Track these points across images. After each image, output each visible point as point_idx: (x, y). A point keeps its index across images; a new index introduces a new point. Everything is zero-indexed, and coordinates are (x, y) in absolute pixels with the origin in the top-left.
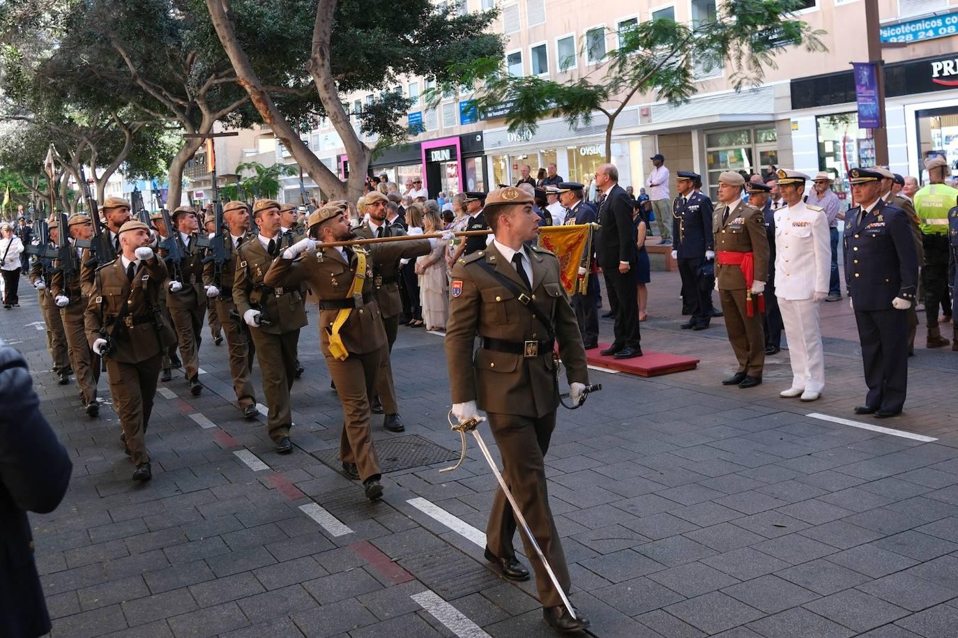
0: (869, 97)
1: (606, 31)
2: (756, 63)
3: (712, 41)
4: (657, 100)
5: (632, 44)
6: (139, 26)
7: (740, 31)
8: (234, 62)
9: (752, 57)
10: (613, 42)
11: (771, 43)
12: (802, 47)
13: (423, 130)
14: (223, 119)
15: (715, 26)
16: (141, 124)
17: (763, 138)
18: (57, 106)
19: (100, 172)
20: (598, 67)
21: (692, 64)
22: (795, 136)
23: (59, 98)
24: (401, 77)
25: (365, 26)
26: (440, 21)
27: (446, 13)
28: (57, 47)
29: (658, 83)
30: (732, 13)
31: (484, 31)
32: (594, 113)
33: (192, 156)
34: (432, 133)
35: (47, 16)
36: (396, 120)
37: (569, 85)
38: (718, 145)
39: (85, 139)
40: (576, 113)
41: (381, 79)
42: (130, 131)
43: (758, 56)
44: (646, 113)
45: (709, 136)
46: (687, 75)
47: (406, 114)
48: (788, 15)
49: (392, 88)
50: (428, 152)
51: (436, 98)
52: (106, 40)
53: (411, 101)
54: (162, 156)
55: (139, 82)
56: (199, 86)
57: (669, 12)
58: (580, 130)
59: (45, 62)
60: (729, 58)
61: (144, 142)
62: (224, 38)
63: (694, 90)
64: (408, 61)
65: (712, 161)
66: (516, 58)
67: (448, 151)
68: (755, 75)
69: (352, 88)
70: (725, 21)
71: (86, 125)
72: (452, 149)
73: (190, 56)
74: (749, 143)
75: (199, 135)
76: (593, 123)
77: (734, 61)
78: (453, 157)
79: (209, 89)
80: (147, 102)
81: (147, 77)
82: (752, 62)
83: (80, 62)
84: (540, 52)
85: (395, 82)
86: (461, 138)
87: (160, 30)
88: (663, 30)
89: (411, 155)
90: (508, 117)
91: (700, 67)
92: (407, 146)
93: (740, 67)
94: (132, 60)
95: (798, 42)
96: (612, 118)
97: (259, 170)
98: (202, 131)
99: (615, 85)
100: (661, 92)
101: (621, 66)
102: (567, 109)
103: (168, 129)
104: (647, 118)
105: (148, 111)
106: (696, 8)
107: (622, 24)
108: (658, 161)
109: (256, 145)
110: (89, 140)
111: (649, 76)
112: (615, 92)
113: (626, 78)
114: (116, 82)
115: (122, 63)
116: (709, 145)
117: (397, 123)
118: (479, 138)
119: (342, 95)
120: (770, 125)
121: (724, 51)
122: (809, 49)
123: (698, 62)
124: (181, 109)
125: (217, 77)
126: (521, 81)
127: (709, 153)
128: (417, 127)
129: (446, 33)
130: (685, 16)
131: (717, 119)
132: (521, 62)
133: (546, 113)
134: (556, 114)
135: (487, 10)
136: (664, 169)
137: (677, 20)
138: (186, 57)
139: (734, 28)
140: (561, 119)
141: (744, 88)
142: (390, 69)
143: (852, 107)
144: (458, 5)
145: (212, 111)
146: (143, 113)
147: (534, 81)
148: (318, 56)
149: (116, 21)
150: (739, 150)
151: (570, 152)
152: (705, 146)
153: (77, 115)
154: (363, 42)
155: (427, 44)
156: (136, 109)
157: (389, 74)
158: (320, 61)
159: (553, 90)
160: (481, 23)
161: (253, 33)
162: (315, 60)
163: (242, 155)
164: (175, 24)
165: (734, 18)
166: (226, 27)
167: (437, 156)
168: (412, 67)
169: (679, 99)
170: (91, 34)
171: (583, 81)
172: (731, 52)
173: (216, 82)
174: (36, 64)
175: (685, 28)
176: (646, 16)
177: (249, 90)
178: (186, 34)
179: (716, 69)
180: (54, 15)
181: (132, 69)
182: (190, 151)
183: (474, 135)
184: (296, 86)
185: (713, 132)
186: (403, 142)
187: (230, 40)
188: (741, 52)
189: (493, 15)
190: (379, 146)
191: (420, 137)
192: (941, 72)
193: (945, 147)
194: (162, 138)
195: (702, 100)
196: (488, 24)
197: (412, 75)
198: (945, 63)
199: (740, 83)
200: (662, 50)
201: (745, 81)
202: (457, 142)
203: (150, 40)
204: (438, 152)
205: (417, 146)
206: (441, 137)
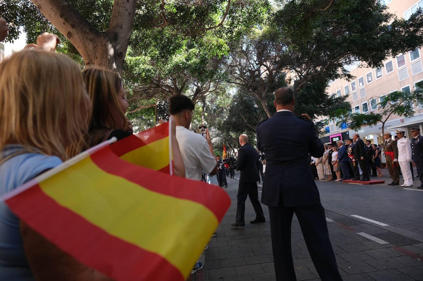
6: (247, 110)
10: (379, 101)
13: (329, 132)
18: (228, 132)
23: (228, 130)
26: (331, 99)
31: (345, 101)
34: (333, 133)
35: (225, 110)
36: (320, 130)
39: (235, 141)
44: (402, 121)
47: (323, 128)
50: (332, 139)
52: (239, 115)
55: (248, 124)
57: (408, 88)
59: (224, 121)
62: (266, 111)
64: (321, 112)
66: (358, 108)
67: (338, 138)
71: (235, 137)
72: (339, 137)
73: (260, 117)
84: (365, 105)
85: (318, 119)
86: (342, 134)
87: (252, 110)
89: (327, 140)
92: (325, 138)
94: (246, 119)
96: (383, 124)
99: (385, 113)
102: (369, 123)
104: (403, 123)
106: (416, 86)
111: (395, 109)
112: (385, 115)
113: (388, 111)
114: (242, 125)
115: (243, 120)
117: (321, 130)
118: (347, 133)
128: (327, 131)
129: (333, 103)
133: (363, 124)
134: (366, 124)
135: (345, 95)
138: (259, 117)
142: (315, 115)
146: (249, 133)
149: (241, 109)
160: (343, 99)
164: (256, 108)
166: (267, 108)
167: (335, 140)
168: (322, 114)
169: (409, 116)
170: (235, 114)
178: (258, 111)
180: (227, 110)
181: (246, 121)
183: (346, 132)
186: (323, 136)
187: (268, 112)
189: (347, 96)
191: (329, 134)
196: (346, 99)
197: (323, 116)
202: (341, 135)
203: (250, 113)
204: (335, 138)
205: (329, 137)
206: (335, 134)
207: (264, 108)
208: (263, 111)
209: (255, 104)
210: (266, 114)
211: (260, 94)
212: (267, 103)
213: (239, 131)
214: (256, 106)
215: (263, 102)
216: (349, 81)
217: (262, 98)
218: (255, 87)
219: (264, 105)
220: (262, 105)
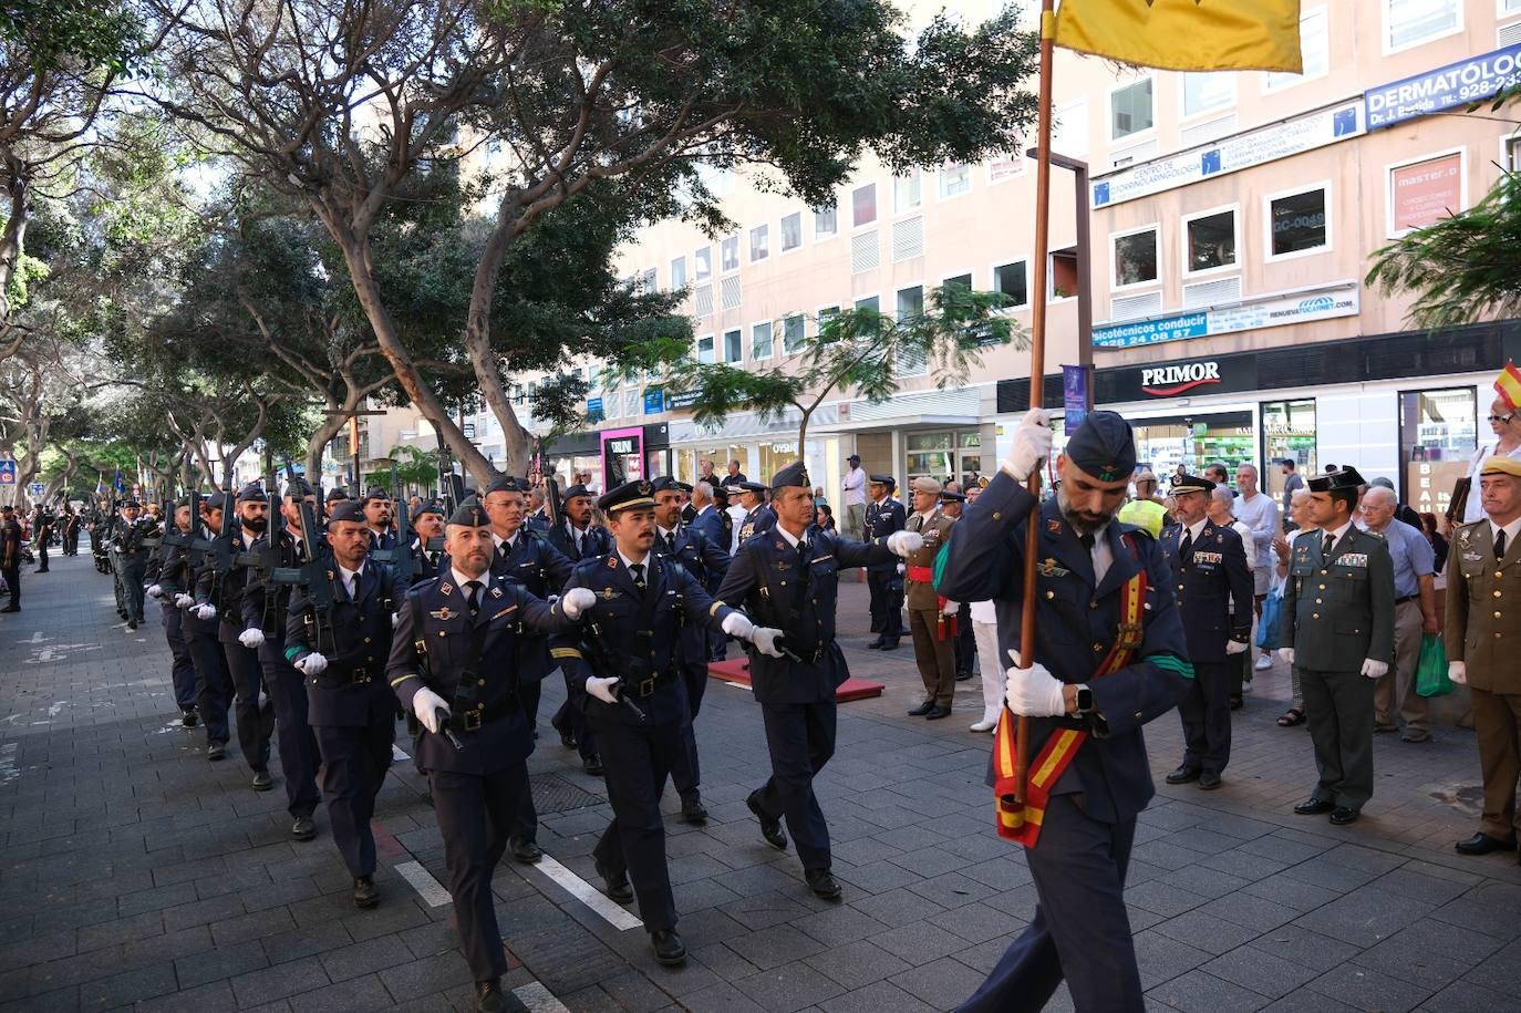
0: (1078, 403)
1: (805, 318)
2: (962, 360)
3: (915, 335)
4: (857, 396)
5: (831, 334)
6: (273, 281)
7: (947, 325)
8: (377, 329)
9: (957, 354)
10: (812, 330)
11: (979, 341)
12: (1011, 346)
13: (602, 418)
14: (374, 395)
15: (921, 319)
16: (277, 396)
17: (967, 443)
18: (173, 370)
19: (228, 449)
20: (791, 357)
21: (895, 359)
22: (999, 441)
23: (177, 361)
24: (578, 359)
25: (538, 297)
26: (624, 298)
27: (631, 289)
28: (176, 302)
29: (858, 377)
30: (939, 305)
31: (673, 312)
32: (788, 408)
33: (333, 437)
34: (614, 422)
35: (157, 264)
36: (572, 405)
37: (758, 375)
38: (919, 448)
39: (211, 412)
40: (768, 407)
41: (554, 359)
42: (265, 404)
43: (964, 353)
44: (845, 410)
45: (910, 438)
46: (888, 370)
47: (583, 399)
48: (998, 311)
49: (568, 371)
50: (608, 442)
51: (615, 380)
52: (233, 297)
53: (591, 385)
54: (305, 434)
55: (273, 348)
56: (345, 357)
57: (874, 301)
58: (772, 425)
59: (158, 319)
60: (934, 354)
61: (283, 418)
62: (365, 300)
63: (896, 388)
64: (585, 341)
65: (912, 465)
66: (707, 344)
67: (629, 442)
68: (959, 372)
69: (523, 368)
70: (931, 313)
71: (214, 395)
72: (634, 440)
73: (334, 321)
74: (952, 447)
75: (341, 412)
76: (787, 419)
77: (938, 357)
78: (635, 449)
79: (357, 360)
80: (284, 372)
81: (285, 343)
82: (957, 360)
83: (202, 322)
84: (734, 338)
85: (570, 364)
86: (645, 428)
87: (297, 288)
88: (866, 320)
89: (589, 444)
90: (692, 408)
91: (903, 362)
92: (583, 437)
93: (944, 364)
94: (265, 321)
95: (1007, 341)
96: (807, 413)
97: (416, 455)
98: (347, 407)
99: (813, 376)
100: (860, 388)
101: (817, 356)
102: (758, 402)
103: (312, 403)
104: (844, 416)
105: (284, 382)
106: (902, 300)
107: (823, 313)
108: (854, 462)
109: (415, 427)
110: (215, 412)
111: (849, 370)
112: (812, 385)
113: (823, 371)
114: (248, 348)
115: (255, 326)
116: (910, 448)
117: (574, 409)
118: (664, 430)
119: (513, 376)
120: (974, 428)
121: (928, 345)
122: (1018, 349)
123: (900, 357)
124: (324, 381)
125: (366, 347)
126: (707, 368)
127: (910, 456)
128: (596, 414)
129: (630, 311)
130: (890, 308)
131: (919, 420)
132: (712, 348)
133: (736, 404)
134: (746, 406)
135: (677, 289)
136: (859, 471)
137: (881, 311)
138: (330, 323)
139: (940, 321)
140: (751, 412)
141: (949, 387)
142: (565, 349)
143: (1060, 413)
144: (645, 281)
145: (359, 385)
146: (279, 384)
147: (724, 369)
148: (475, 327)
149: (246, 274)
150: (942, 455)
151: (762, 449)
152: (906, 448)
153: (199, 381)
154: (535, 316)
155: (609, 323)
156: (270, 380)
157: (563, 354)
158: (477, 333)
159: (743, 380)
160: (670, 302)
161: (407, 297)
162: (471, 331)
163: (400, 437)
164: (319, 282)
165: (942, 311)
166: (368, 288)
167: (618, 447)
168: (590, 347)
169: (879, 397)
170: (212, 288)
171: (776, 371)
172: (936, 348)
173: (364, 352)
174: (146, 321)
175: (888, 319)
176: (848, 304)
177: (393, 363)
178: (327, 295)
179: (920, 364)
180: (168, 264)
181: (265, 332)
182: (331, 430)
183: (658, 426)
184: (459, 363)
185: (914, 434)
186: (579, 431)
187: (373, 303)
188: (946, 348)
189: (683, 294)
190: (553, 433)
191: (600, 425)
192: (1151, 380)
193: (1151, 460)
194: (304, 414)
195: (906, 399)
196: (678, 304)
197: (591, 356)
198: (1156, 371)
199: (944, 381)
200: (863, 342)
201: (949, 379)
202: (640, 433)
203: (284, 299)
204: (619, 443)
205: (597, 435)
206: (622, 426)
207: (355, 284)
208: (350, 299)
209: (316, 263)
210: (362, 312)
211: (342, 216)
212: (371, 264)
213: (231, 373)
214: (319, 271)
215: (351, 253)
216: (711, 235)
217: (350, 235)
218: (316, 173)
219: (357, 269)
220: (347, 269)
